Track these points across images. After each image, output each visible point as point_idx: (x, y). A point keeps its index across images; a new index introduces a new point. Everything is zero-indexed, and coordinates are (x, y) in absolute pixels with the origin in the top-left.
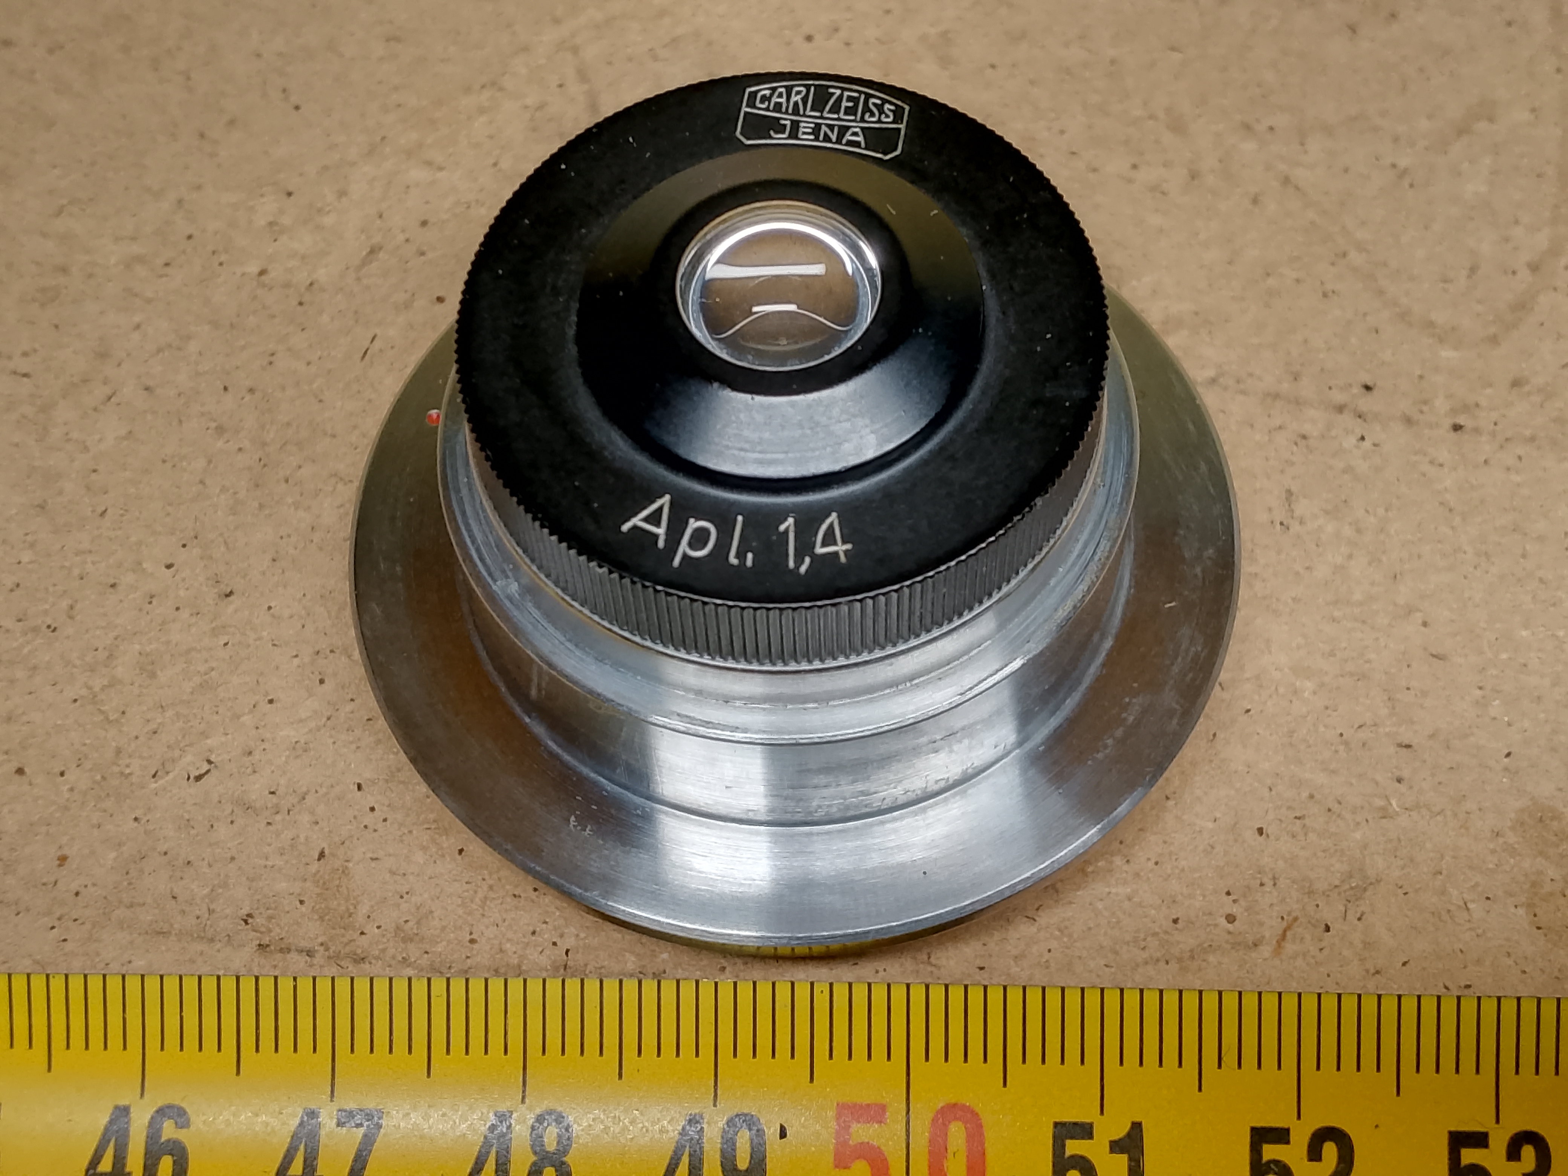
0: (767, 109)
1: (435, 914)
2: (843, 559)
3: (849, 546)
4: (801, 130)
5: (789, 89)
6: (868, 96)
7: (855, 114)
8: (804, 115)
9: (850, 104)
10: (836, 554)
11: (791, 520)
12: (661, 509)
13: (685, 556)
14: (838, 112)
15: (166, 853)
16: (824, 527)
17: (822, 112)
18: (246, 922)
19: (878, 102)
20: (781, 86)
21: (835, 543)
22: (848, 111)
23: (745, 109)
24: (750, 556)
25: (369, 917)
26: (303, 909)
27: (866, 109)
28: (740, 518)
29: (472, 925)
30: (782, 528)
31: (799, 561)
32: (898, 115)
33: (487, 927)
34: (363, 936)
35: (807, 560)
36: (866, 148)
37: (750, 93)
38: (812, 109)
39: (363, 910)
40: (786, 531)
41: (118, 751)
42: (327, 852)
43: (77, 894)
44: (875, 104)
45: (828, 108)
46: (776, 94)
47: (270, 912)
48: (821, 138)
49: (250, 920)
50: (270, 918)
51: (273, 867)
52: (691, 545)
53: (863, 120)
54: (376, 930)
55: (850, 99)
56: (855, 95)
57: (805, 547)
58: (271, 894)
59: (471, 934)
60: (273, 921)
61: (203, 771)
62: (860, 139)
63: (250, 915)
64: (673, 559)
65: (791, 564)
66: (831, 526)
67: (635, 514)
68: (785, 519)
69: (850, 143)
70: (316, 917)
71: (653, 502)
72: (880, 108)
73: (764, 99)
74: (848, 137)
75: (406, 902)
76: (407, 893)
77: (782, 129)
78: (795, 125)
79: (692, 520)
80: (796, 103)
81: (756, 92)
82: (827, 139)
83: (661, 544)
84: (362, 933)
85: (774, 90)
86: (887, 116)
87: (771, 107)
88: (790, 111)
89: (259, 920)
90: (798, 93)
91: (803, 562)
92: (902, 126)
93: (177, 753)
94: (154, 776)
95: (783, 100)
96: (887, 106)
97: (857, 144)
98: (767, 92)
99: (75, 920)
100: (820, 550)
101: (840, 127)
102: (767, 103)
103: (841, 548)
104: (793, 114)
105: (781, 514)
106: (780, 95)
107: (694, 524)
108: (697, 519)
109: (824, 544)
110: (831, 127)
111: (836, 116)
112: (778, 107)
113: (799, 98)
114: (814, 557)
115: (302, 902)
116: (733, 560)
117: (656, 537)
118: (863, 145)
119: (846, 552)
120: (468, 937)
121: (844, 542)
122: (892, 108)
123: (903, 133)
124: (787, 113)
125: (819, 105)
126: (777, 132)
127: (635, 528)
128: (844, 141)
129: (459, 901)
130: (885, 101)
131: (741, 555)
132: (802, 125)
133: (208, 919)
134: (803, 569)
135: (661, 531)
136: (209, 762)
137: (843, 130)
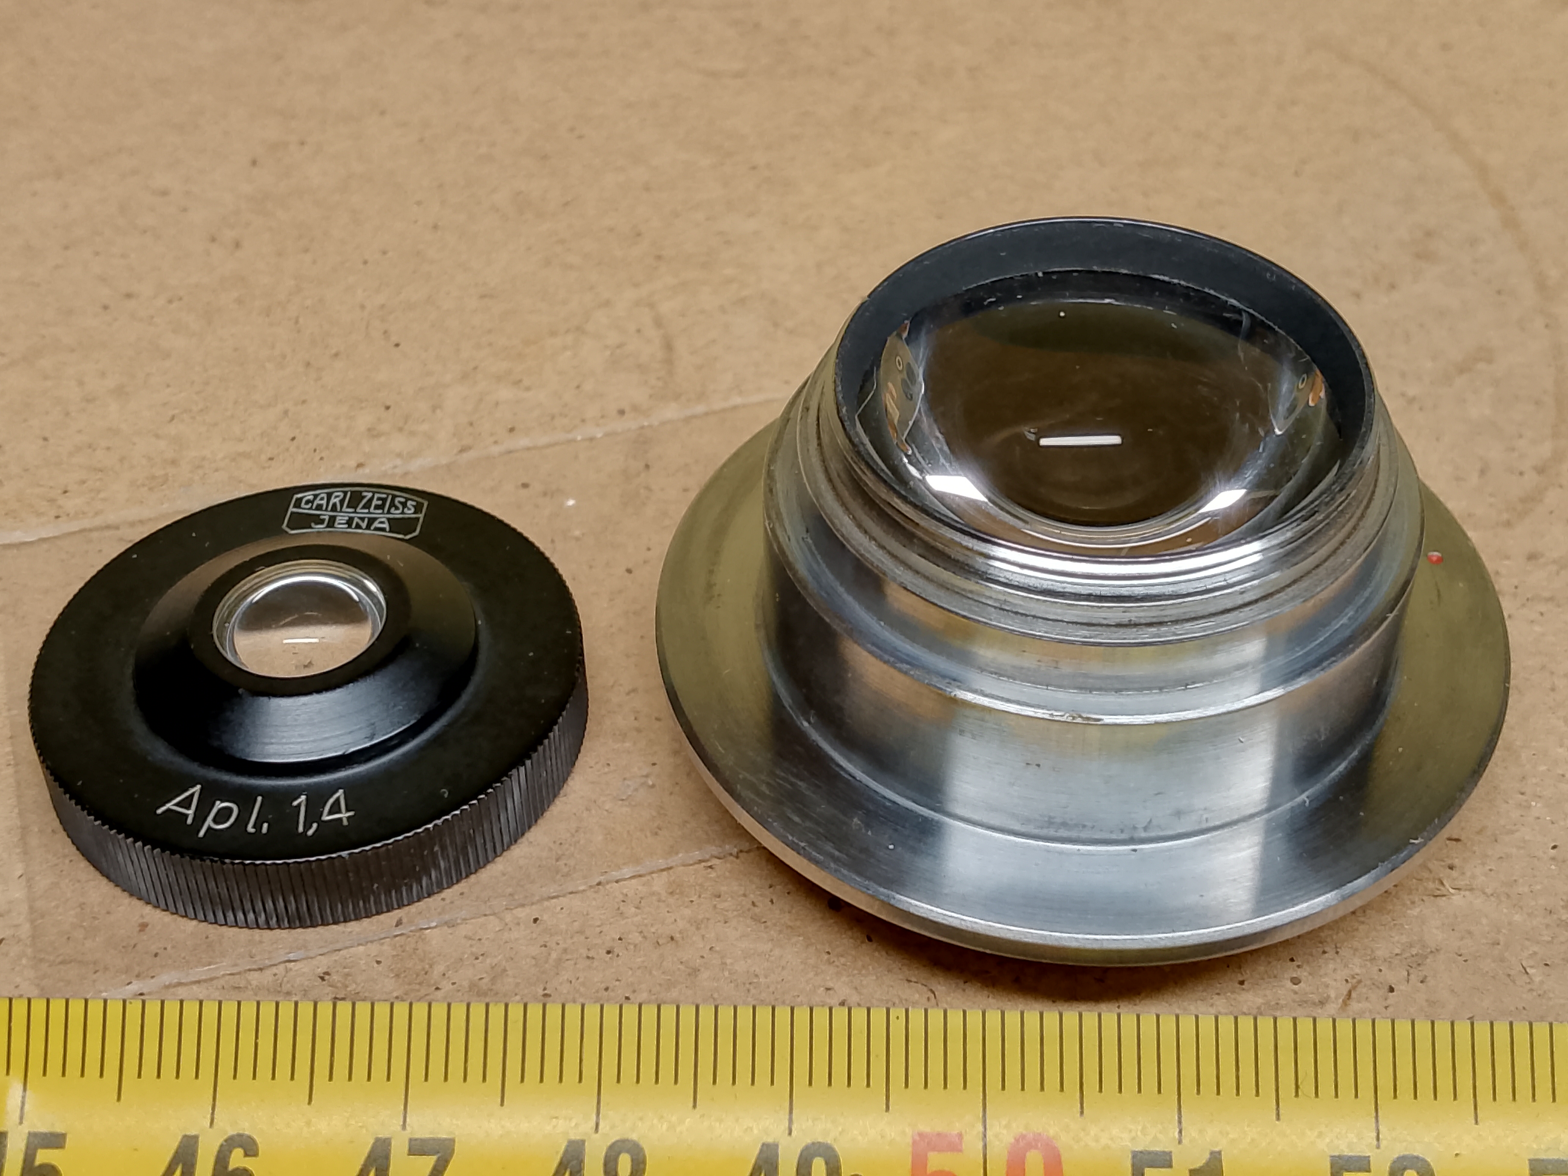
0: (311, 508)
2: (345, 823)
3: (351, 814)
4: (337, 521)
5: (329, 496)
6: (395, 497)
7: (383, 509)
8: (341, 511)
9: (380, 502)
10: (340, 819)
11: (303, 797)
12: (192, 795)
13: (209, 828)
14: (369, 508)
16: (331, 801)
17: (355, 508)
19: (403, 500)
20: (323, 493)
21: (339, 812)
22: (377, 507)
23: (292, 509)
24: (265, 825)
27: (393, 504)
28: (259, 799)
30: (295, 803)
31: (307, 826)
32: (418, 507)
35: (315, 825)
36: (390, 531)
37: (297, 499)
38: (348, 507)
40: (299, 805)
44: (400, 502)
45: (361, 505)
46: (319, 498)
48: (354, 525)
52: (216, 821)
53: (389, 512)
55: (379, 499)
56: (384, 496)
57: (313, 815)
62: (386, 526)
64: (199, 831)
65: (301, 829)
66: (338, 800)
67: (169, 801)
68: (299, 797)
69: (377, 529)
71: (186, 790)
72: (404, 505)
73: (307, 502)
74: (376, 524)
77: (320, 522)
78: (332, 519)
79: (218, 802)
80: (334, 505)
81: (302, 498)
82: (358, 526)
83: (189, 821)
85: (316, 496)
86: (409, 509)
87: (314, 507)
88: (330, 508)
90: (337, 497)
91: (311, 827)
92: (421, 516)
95: (324, 502)
96: (410, 503)
97: (383, 530)
98: (311, 498)
100: (326, 818)
101: (369, 519)
102: (310, 504)
103: (344, 815)
104: (332, 510)
105: (296, 793)
106: (322, 499)
107: (219, 805)
108: (222, 801)
109: (331, 813)
110: (362, 519)
111: (366, 511)
112: (319, 507)
113: (337, 500)
114: (321, 823)
116: (250, 829)
117: (186, 816)
118: (388, 529)
119: (349, 818)
121: (348, 810)
122: (415, 504)
123: (421, 520)
124: (326, 510)
125: (353, 504)
126: (316, 524)
127: (169, 810)
128: (372, 528)
130: (408, 500)
131: (258, 825)
132: (338, 518)
134: (310, 833)
135: (190, 812)
137: (371, 521)
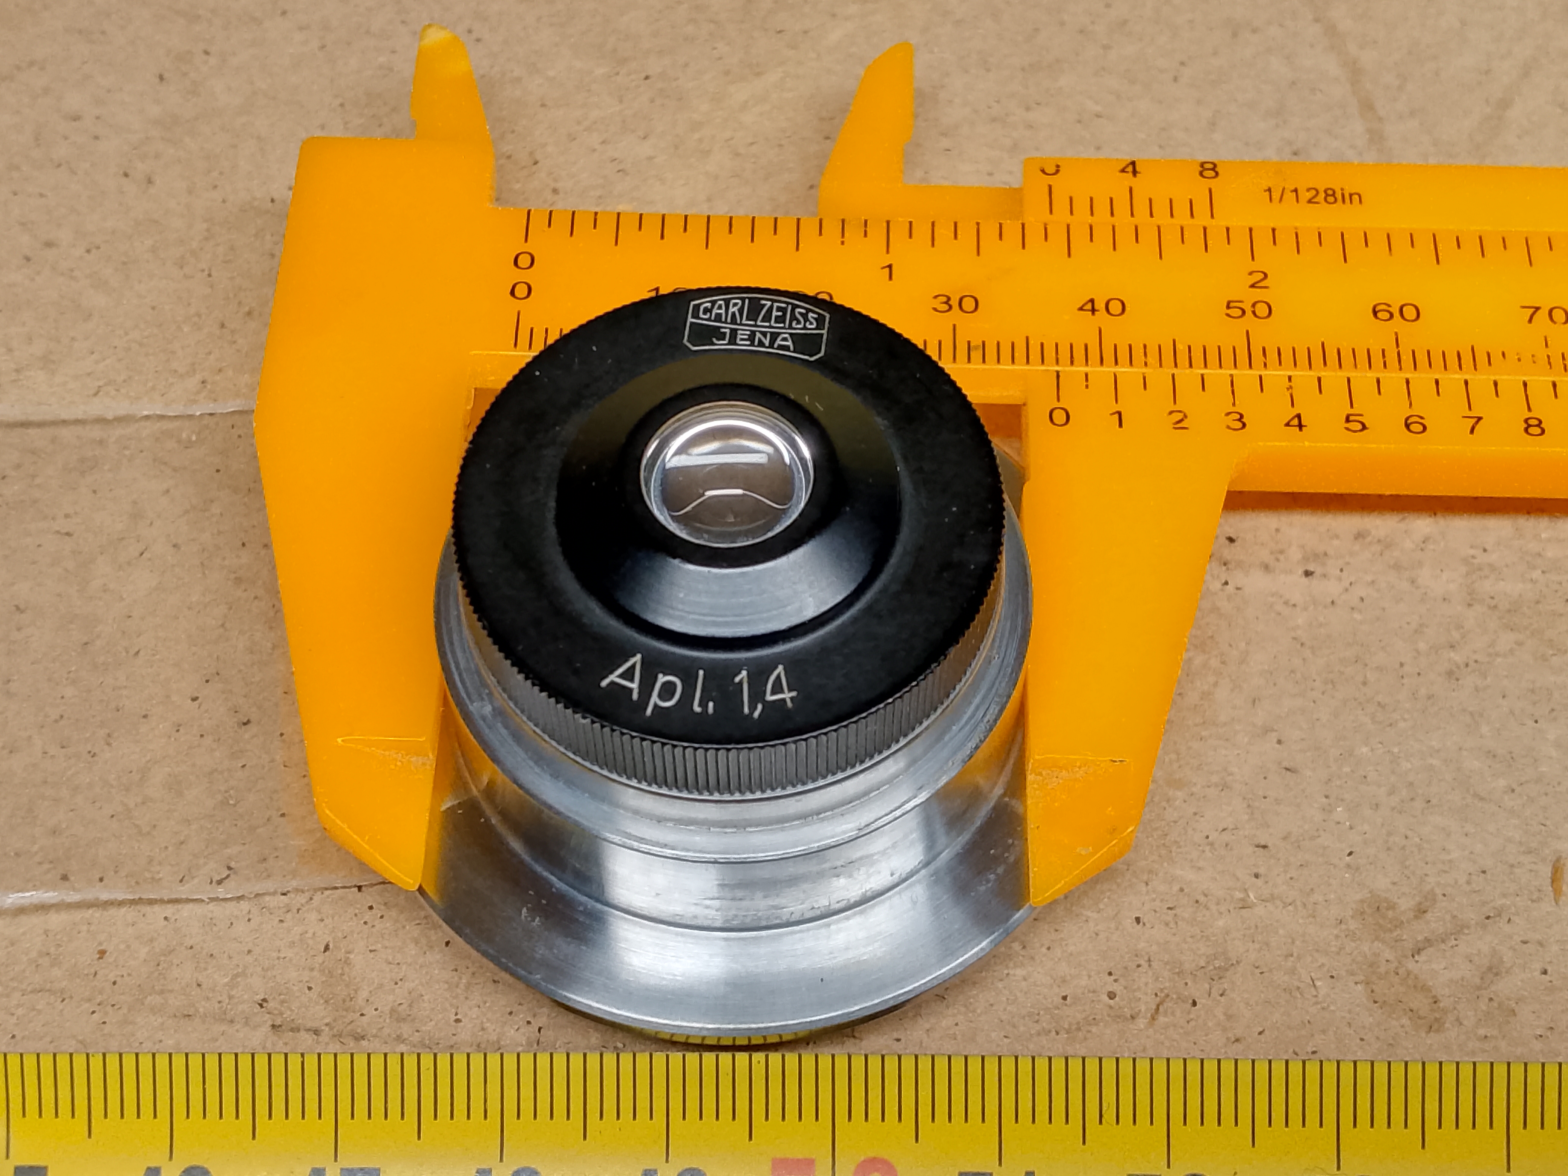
0: (709, 320)
1: (426, 998)
2: (789, 704)
3: (794, 694)
4: (739, 337)
5: (727, 302)
6: (795, 307)
7: (784, 322)
8: (741, 324)
9: (780, 314)
10: (784, 700)
11: (744, 673)
12: (633, 667)
13: (656, 706)
14: (769, 321)
15: (191, 947)
16: (772, 678)
17: (756, 321)
18: (261, 1006)
19: (803, 311)
20: (720, 299)
21: (782, 692)
22: (779, 320)
23: (690, 320)
24: (711, 704)
25: (368, 1000)
26: (311, 994)
27: (793, 318)
28: (701, 672)
29: (458, 1008)
30: (737, 679)
31: (753, 708)
32: (820, 321)
33: (470, 1008)
34: (363, 1017)
35: (760, 707)
36: (794, 352)
37: (695, 306)
38: (748, 319)
39: (364, 994)
40: (741, 683)
41: (151, 861)
42: (331, 946)
43: (114, 983)
44: (800, 313)
45: (760, 317)
46: (716, 306)
47: (282, 997)
48: (756, 343)
49: (265, 1005)
50: (283, 1002)
51: (285, 958)
52: (660, 696)
53: (790, 327)
54: (375, 1012)
55: (779, 309)
56: (783, 305)
57: (757, 695)
58: (283, 982)
59: (456, 1014)
60: (285, 1005)
61: (224, 876)
62: (789, 343)
63: (264, 1000)
64: (646, 709)
65: (746, 710)
66: (778, 677)
67: (613, 671)
68: (740, 673)
69: (781, 347)
70: (322, 1001)
71: (626, 661)
72: (805, 316)
73: (706, 310)
74: (779, 342)
75: (400, 988)
76: (401, 980)
77: (722, 336)
78: (734, 332)
79: (660, 676)
80: (734, 314)
81: (699, 305)
82: (761, 344)
83: (635, 696)
84: (362, 1015)
85: (713, 303)
86: (811, 323)
87: (713, 318)
88: (729, 320)
89: (271, 1005)
90: (735, 305)
91: (755, 708)
92: (824, 332)
93: (202, 861)
94: (181, 881)
95: (723, 311)
96: (811, 315)
97: (787, 348)
98: (709, 305)
99: (113, 1005)
100: (770, 698)
101: (772, 333)
102: (709, 314)
103: (787, 695)
104: (731, 323)
105: (737, 668)
106: (720, 307)
107: (662, 679)
108: (665, 674)
109: (773, 693)
110: (764, 334)
111: (767, 324)
112: (718, 318)
113: (735, 309)
114: (766, 704)
115: (310, 988)
116: (697, 709)
117: (631, 690)
118: (792, 348)
119: (792, 699)
120: (454, 1018)
121: (790, 690)
122: (815, 316)
123: (825, 337)
124: (726, 322)
125: (753, 314)
126: (718, 339)
127: (612, 683)
128: (776, 346)
129: (446, 986)
130: (808, 310)
131: (703, 704)
132: (739, 332)
133: (229, 1004)
134: (756, 714)
135: (634, 686)
136: (229, 868)
137: (774, 336)
